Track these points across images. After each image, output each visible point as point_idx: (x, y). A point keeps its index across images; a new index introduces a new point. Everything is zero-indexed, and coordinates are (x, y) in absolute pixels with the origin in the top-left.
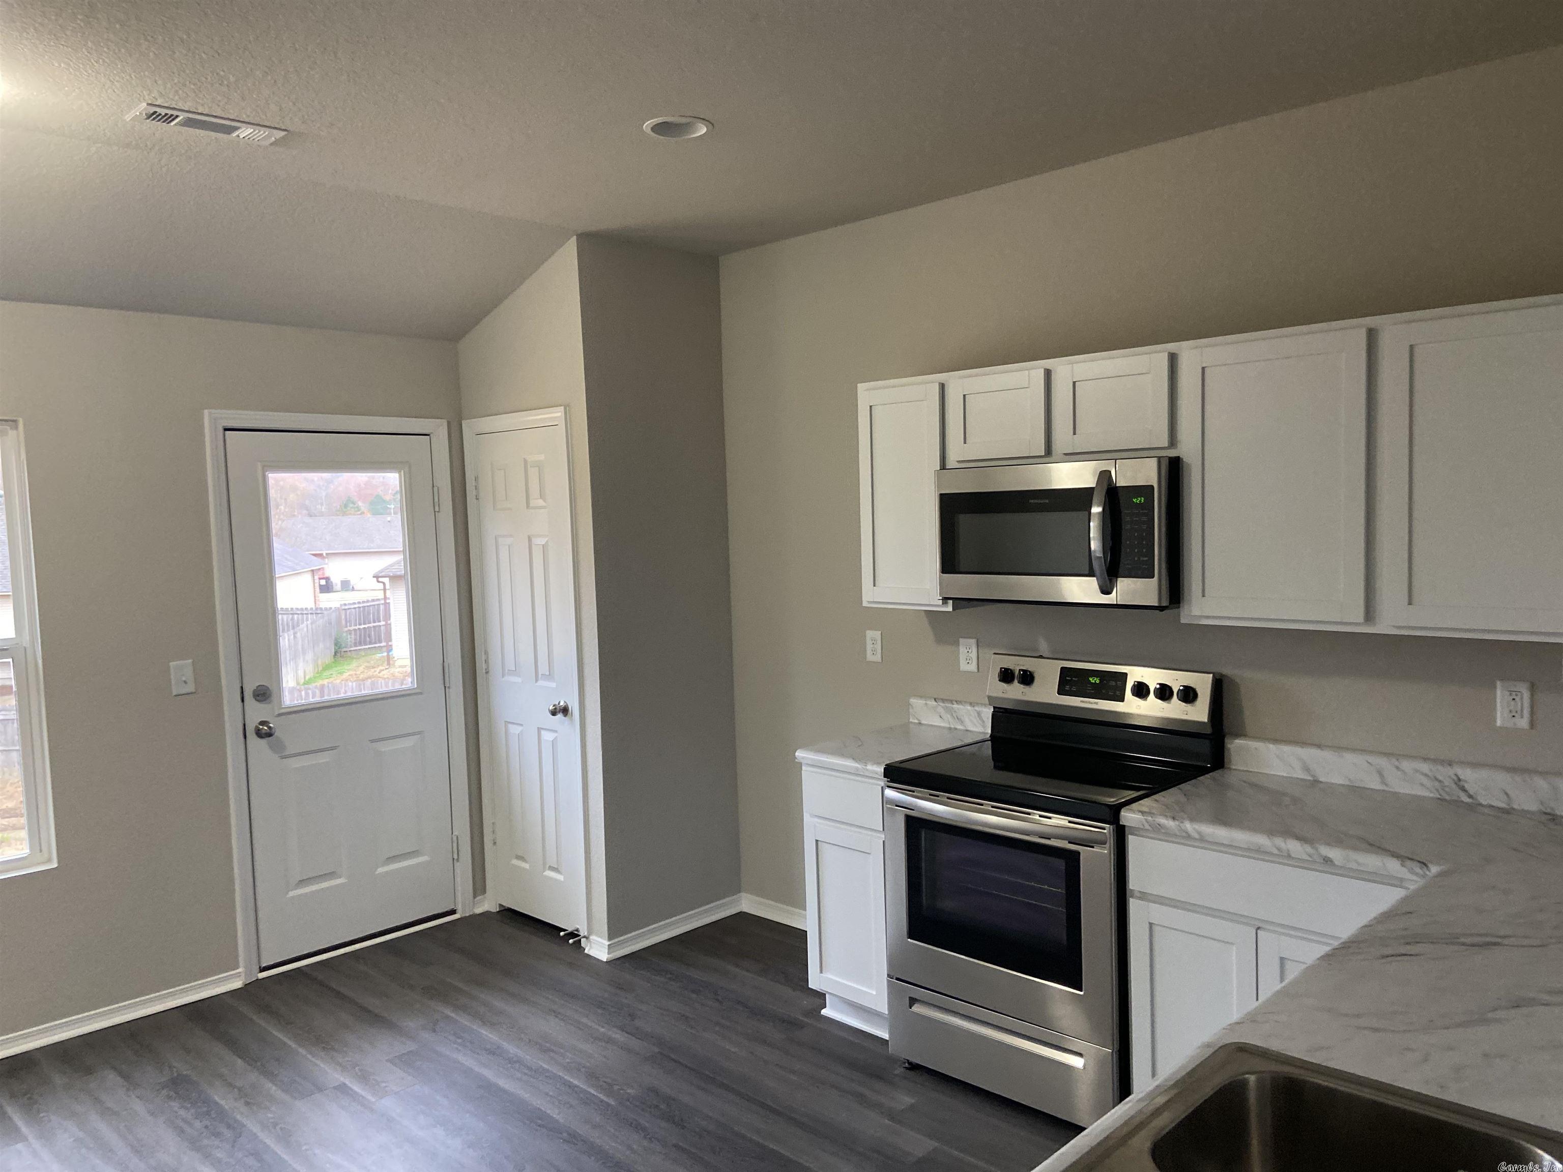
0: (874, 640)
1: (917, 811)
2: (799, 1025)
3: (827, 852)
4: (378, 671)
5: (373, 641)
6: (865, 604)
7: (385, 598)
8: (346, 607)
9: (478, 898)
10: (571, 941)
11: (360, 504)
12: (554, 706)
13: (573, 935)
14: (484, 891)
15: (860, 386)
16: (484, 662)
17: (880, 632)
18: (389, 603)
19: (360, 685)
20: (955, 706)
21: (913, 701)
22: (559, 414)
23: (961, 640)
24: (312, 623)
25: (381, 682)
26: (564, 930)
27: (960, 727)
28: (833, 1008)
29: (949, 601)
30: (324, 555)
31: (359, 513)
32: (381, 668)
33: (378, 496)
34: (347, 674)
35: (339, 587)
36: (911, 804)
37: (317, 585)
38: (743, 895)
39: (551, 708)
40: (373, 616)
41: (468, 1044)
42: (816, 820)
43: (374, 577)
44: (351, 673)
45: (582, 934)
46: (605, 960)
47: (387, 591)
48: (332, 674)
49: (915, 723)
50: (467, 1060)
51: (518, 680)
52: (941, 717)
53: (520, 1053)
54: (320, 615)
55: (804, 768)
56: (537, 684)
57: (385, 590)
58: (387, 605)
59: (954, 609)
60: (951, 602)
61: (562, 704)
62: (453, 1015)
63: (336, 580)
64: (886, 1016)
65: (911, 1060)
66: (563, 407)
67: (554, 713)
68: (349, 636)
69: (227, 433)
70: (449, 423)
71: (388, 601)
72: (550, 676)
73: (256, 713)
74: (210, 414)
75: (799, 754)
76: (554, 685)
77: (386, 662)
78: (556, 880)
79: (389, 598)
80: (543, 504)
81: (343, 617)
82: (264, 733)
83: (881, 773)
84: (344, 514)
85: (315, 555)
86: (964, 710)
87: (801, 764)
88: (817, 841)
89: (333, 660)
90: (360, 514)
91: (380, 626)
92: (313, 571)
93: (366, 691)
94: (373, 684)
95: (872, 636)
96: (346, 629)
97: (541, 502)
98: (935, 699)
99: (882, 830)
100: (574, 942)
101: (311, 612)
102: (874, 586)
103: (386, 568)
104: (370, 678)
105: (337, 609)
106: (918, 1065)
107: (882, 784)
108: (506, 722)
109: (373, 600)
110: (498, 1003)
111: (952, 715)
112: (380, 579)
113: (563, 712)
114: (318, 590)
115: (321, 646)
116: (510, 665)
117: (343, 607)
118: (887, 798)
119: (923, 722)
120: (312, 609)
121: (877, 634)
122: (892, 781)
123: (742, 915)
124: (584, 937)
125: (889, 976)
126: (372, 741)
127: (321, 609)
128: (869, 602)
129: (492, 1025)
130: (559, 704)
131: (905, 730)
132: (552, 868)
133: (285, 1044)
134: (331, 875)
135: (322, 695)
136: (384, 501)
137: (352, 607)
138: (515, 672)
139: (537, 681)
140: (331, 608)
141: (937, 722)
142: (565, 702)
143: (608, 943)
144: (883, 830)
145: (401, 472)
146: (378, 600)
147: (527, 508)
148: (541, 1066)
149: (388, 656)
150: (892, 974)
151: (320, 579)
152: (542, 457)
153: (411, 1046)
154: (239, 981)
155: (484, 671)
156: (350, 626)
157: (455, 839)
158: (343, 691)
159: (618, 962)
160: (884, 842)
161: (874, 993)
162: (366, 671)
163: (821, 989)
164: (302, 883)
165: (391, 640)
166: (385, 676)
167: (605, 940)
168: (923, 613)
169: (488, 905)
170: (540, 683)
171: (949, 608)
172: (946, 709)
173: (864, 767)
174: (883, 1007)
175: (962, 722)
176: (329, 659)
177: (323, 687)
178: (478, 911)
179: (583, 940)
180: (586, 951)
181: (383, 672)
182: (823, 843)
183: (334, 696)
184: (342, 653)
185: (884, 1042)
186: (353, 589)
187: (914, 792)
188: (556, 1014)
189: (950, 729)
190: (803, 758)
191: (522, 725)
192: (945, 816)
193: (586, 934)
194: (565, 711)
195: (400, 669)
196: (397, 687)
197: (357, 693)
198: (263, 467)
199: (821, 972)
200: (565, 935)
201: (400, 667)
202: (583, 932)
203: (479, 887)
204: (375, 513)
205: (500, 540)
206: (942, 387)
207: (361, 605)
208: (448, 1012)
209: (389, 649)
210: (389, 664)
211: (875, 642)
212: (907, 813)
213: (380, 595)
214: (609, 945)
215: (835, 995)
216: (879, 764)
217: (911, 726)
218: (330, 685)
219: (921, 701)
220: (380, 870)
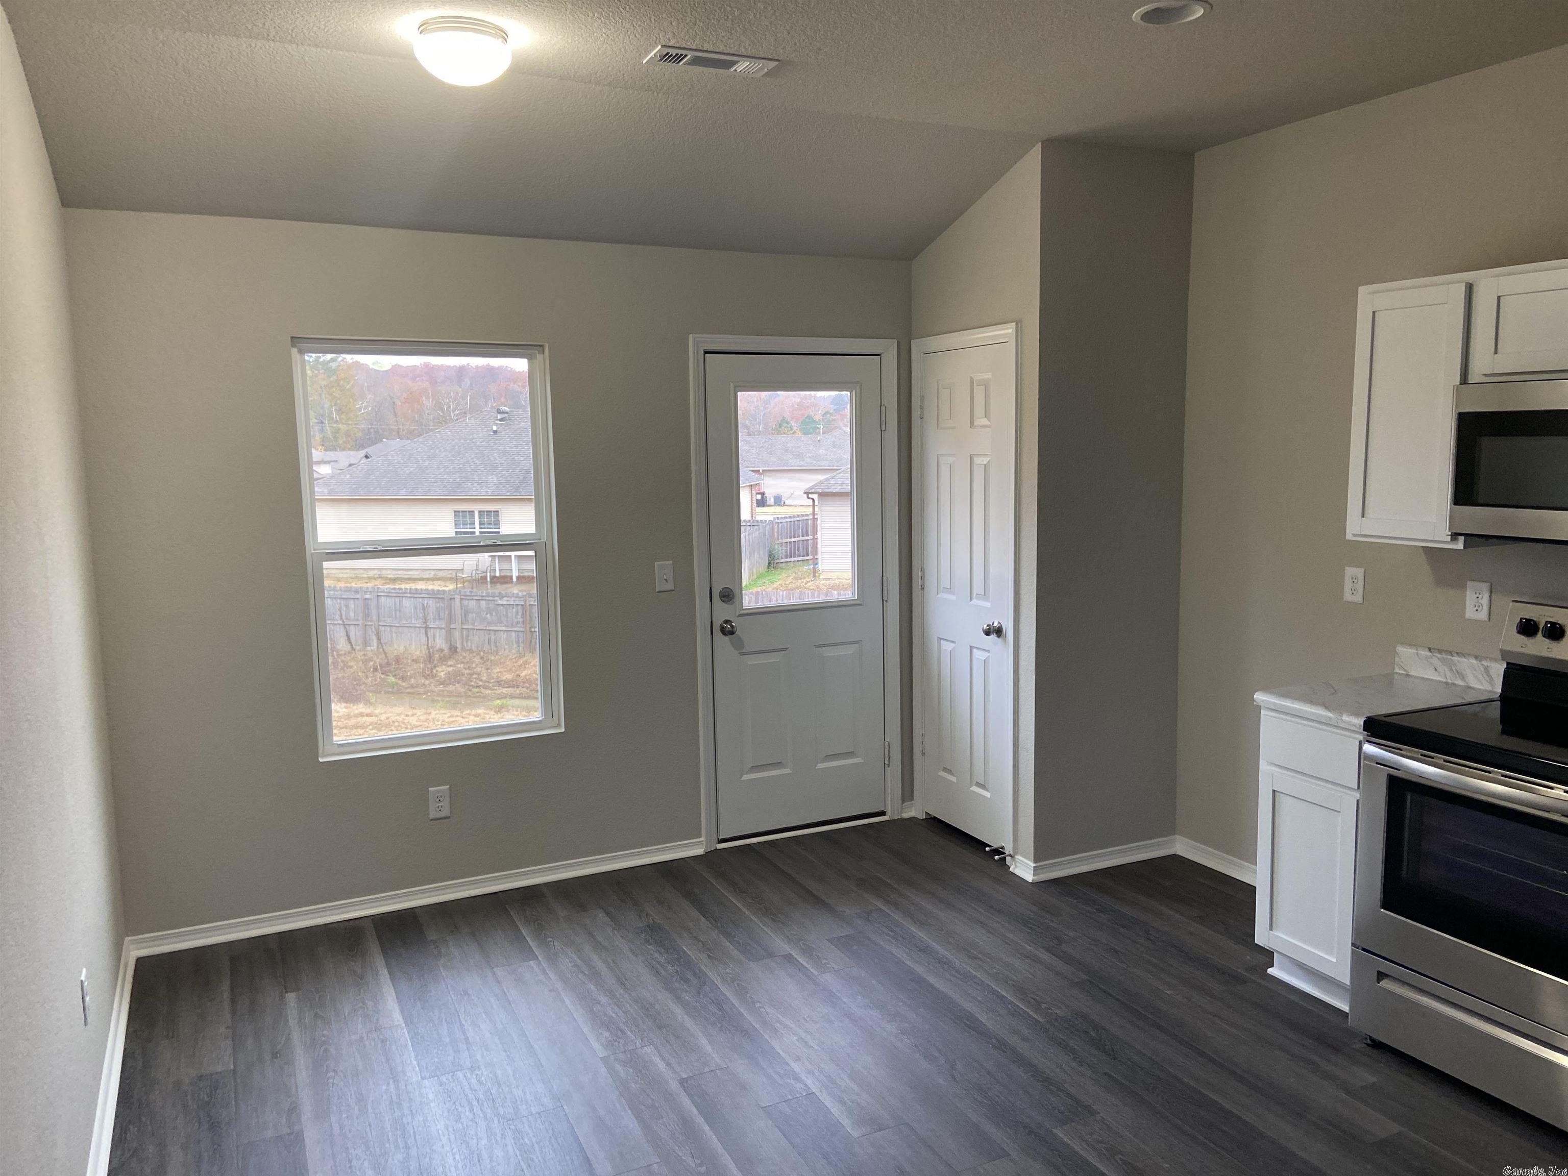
0: (1354, 579)
1: (1405, 771)
2: (1243, 981)
3: (1285, 804)
4: (805, 581)
5: (802, 554)
6: (1349, 536)
7: (814, 514)
8: (779, 521)
9: (906, 804)
10: (996, 857)
11: (793, 424)
12: (988, 626)
13: (997, 851)
14: (912, 797)
15: (1362, 290)
16: (920, 578)
17: (1363, 570)
18: (817, 519)
19: (789, 594)
20: (1456, 659)
21: (1400, 649)
22: (1010, 331)
23: (1469, 584)
24: (749, 535)
25: (808, 594)
26: (990, 846)
27: (1461, 683)
28: (1282, 968)
29: (1460, 537)
30: (761, 471)
31: (792, 432)
32: (807, 579)
33: (809, 417)
34: (778, 583)
35: (771, 502)
36: (1395, 763)
37: (754, 499)
38: (1178, 837)
39: (985, 627)
40: (802, 530)
41: (900, 938)
42: (1274, 768)
43: (805, 493)
44: (780, 582)
45: (1007, 853)
46: (1031, 881)
47: (816, 507)
48: (765, 583)
49: (1401, 674)
50: (900, 953)
51: (953, 597)
52: (1436, 669)
53: (948, 955)
54: (756, 527)
55: (1263, 712)
56: (972, 602)
57: (814, 506)
58: (815, 520)
59: (1465, 547)
60: (1462, 538)
61: (996, 624)
62: (883, 908)
63: (770, 495)
64: (1348, 987)
65: (1375, 1036)
66: (1015, 323)
67: (987, 633)
68: (780, 549)
69: (707, 355)
70: (899, 343)
71: (816, 517)
72: (985, 596)
73: (722, 612)
74: (694, 338)
75: (1259, 697)
76: (988, 605)
77: (812, 575)
78: (984, 797)
79: (817, 514)
80: (987, 423)
81: (776, 530)
82: (728, 630)
83: (1360, 726)
84: (779, 433)
85: (753, 471)
86: (1467, 664)
87: (1259, 707)
88: (1274, 791)
89: (766, 569)
90: (793, 434)
91: (807, 540)
92: (751, 485)
93: (794, 600)
94: (801, 594)
95: (1353, 575)
96: (778, 542)
97: (985, 421)
98: (1430, 649)
99: (1356, 788)
100: (1000, 859)
101: (748, 524)
102: (1363, 516)
103: (816, 485)
104: (797, 588)
105: (771, 522)
106: (1381, 1043)
107: (1361, 738)
108: (938, 638)
109: (803, 516)
110: (927, 904)
111: (1451, 670)
112: (810, 496)
113: (996, 633)
114: (755, 504)
115: (756, 555)
116: (945, 583)
117: (777, 521)
118: (1365, 753)
119: (1410, 674)
120: (749, 521)
121: (1359, 572)
122: (1373, 735)
123: (1175, 858)
124: (1010, 855)
125: (1353, 944)
126: (817, 646)
127: (757, 521)
128: (1354, 535)
129: (922, 924)
130: (993, 624)
131: (1388, 680)
132: (979, 785)
133: (740, 910)
134: (778, 765)
135: (757, 602)
136: (815, 422)
137: (784, 521)
138: (950, 590)
139: (971, 599)
140: (766, 521)
141: (1430, 675)
142: (999, 623)
143: (1033, 865)
144: (1359, 787)
145: (852, 391)
146: (807, 515)
147: (971, 427)
148: (969, 972)
149: (814, 568)
150: (1358, 943)
151: (757, 494)
152: (989, 376)
153: (848, 931)
154: (701, 848)
155: (920, 587)
156: (782, 539)
157: (887, 744)
158: (774, 598)
159: (1041, 884)
160: (1358, 801)
161: (1334, 960)
162: (794, 582)
163: (1269, 947)
164: (755, 768)
165: (817, 554)
166: (811, 588)
167: (1029, 859)
168: (1421, 551)
169: (914, 811)
170: (975, 601)
171: (1460, 545)
172: (1443, 661)
173: (1339, 718)
174: (1345, 978)
175: (1462, 677)
176: (763, 568)
177: (757, 593)
178: (906, 815)
179: (1008, 858)
180: (1011, 869)
181: (809, 584)
182: (1281, 795)
183: (767, 604)
184: (775, 564)
185: (1345, 1015)
186: (784, 504)
187: (1401, 750)
188: (983, 924)
189: (1447, 683)
190: (1263, 701)
191: (954, 642)
192: (1439, 779)
193: (1011, 853)
194: (999, 632)
195: (823, 582)
196: (823, 599)
197: (786, 602)
198: (735, 387)
199: (1271, 928)
200: (991, 850)
201: (824, 579)
202: (1009, 850)
203: (908, 793)
204: (805, 432)
205: (942, 459)
206: (1470, 288)
207: (792, 520)
208: (880, 904)
209: (815, 562)
210: (814, 576)
211: (1355, 581)
212: (1391, 773)
213: (810, 510)
214: (1034, 867)
215: (1285, 955)
216: (1357, 715)
217: (1396, 676)
218: (764, 593)
219: (1410, 650)
220: (820, 766)
